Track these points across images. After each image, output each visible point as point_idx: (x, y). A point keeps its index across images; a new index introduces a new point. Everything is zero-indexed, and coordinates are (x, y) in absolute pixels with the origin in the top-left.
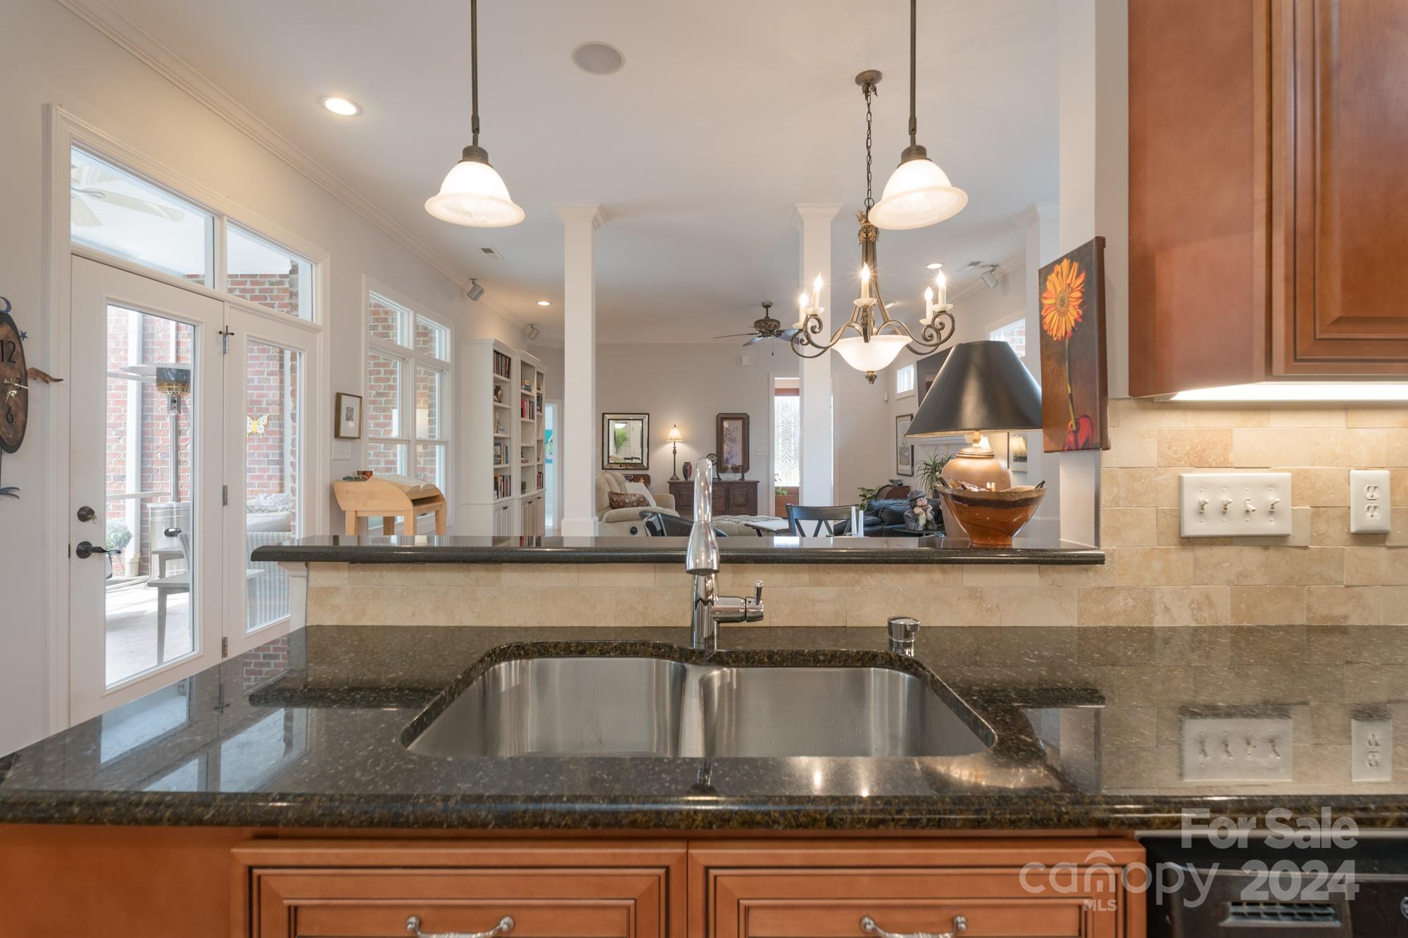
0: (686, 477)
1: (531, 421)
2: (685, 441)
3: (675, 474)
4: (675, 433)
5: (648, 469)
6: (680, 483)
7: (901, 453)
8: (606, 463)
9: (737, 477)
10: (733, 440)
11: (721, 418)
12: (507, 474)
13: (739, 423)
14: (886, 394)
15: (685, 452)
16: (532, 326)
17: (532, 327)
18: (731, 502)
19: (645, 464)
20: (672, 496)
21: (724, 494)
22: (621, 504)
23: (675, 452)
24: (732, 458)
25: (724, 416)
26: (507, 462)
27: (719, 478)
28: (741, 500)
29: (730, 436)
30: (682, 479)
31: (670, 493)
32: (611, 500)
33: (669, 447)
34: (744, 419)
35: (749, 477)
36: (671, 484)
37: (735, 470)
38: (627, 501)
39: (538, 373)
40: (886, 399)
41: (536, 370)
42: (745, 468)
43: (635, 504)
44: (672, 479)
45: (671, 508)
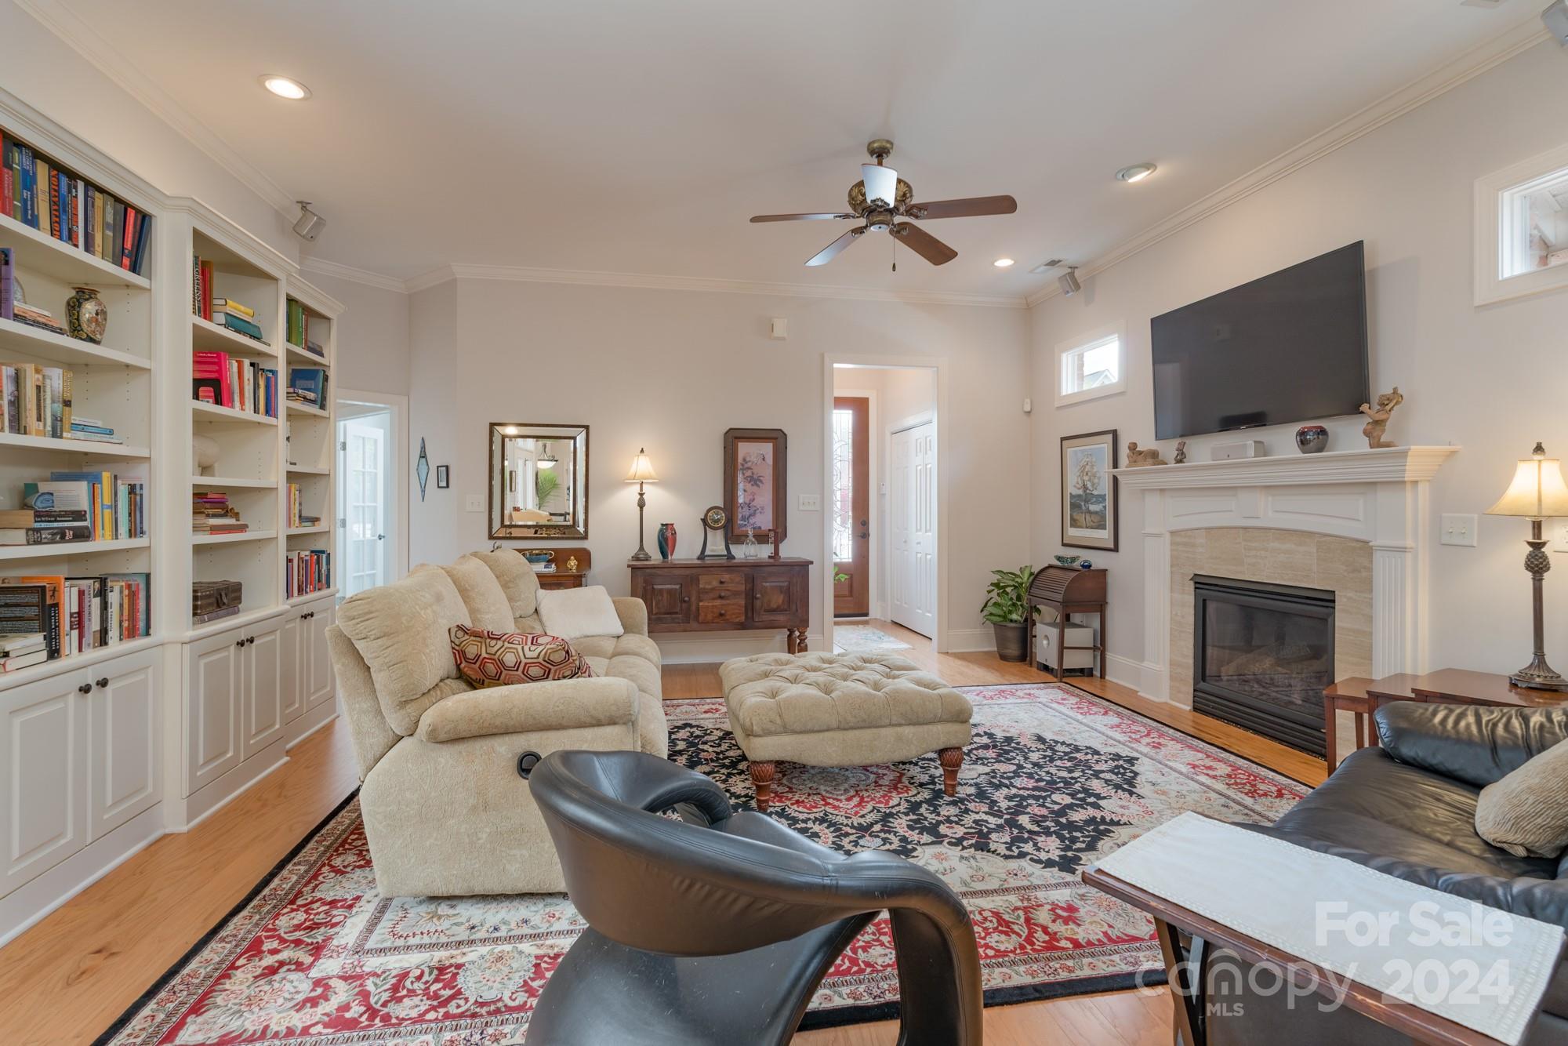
0: (664, 554)
1: (261, 418)
2: (661, 483)
3: (641, 548)
4: (642, 465)
5: (585, 537)
6: (654, 567)
7: (1075, 506)
8: (496, 525)
9: (764, 552)
10: (755, 481)
11: (734, 437)
12: (137, 566)
13: (767, 449)
14: (1028, 401)
15: (663, 505)
16: (304, 206)
17: (304, 208)
18: (758, 603)
19: (581, 529)
20: (641, 601)
21: (743, 588)
22: (491, 668)
23: (641, 504)
24: (753, 515)
25: (738, 434)
26: (135, 531)
27: (730, 556)
28: (778, 600)
29: (749, 473)
30: (656, 557)
31: (633, 594)
32: (459, 654)
33: (631, 494)
34: (777, 439)
35: (790, 550)
36: (634, 568)
37: (761, 538)
38: (510, 659)
39: (291, 300)
40: (1027, 408)
41: (284, 289)
42: (778, 533)
43: (535, 671)
44: (636, 558)
45: (640, 633)
